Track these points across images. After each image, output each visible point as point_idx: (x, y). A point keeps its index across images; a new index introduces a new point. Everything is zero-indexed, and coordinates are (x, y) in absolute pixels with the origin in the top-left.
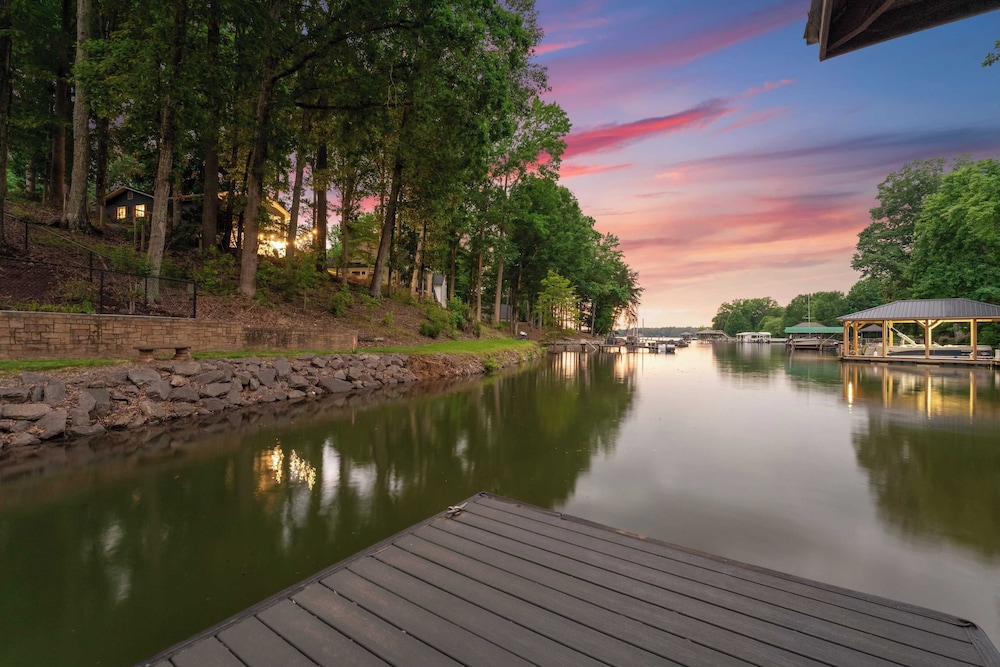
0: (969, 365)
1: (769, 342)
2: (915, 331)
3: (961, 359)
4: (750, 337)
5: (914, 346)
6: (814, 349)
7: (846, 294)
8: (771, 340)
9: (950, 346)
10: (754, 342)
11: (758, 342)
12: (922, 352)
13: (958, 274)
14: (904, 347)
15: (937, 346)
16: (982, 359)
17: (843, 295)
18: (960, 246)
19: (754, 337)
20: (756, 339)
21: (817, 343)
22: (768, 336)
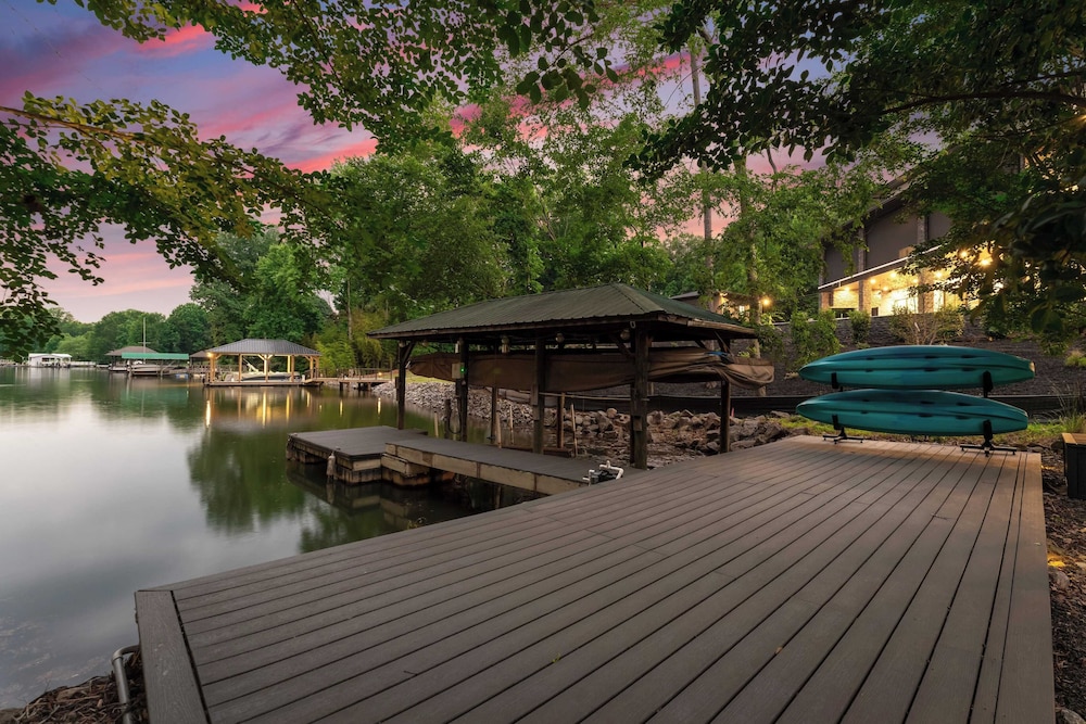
0: (290, 386)
1: (69, 366)
2: (257, 362)
3: (285, 382)
4: (40, 360)
5: (257, 373)
6: (152, 375)
7: (167, 317)
8: (73, 363)
9: (278, 373)
10: (47, 366)
11: (52, 367)
12: (263, 378)
13: (277, 320)
14: (251, 374)
15: (271, 373)
16: (296, 381)
17: (164, 318)
18: (279, 300)
19: (45, 359)
20: (50, 363)
21: (157, 370)
22: (67, 359)
